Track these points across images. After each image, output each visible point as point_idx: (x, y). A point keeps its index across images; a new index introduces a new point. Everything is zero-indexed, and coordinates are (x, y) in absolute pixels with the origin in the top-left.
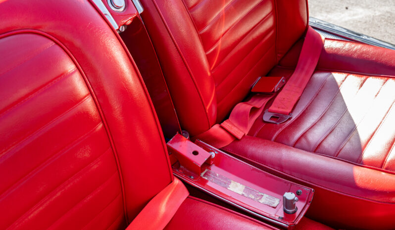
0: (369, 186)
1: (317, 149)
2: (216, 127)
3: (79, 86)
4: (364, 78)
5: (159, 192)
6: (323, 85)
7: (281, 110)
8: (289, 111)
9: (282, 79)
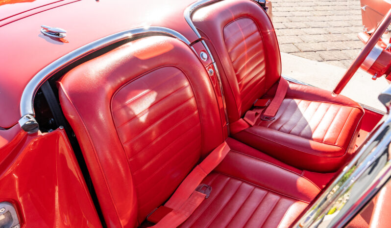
0: (316, 149)
1: (289, 133)
2: (241, 120)
3: (189, 91)
4: (309, 102)
5: (217, 147)
6: (288, 104)
7: (270, 115)
8: (274, 115)
9: (269, 101)
